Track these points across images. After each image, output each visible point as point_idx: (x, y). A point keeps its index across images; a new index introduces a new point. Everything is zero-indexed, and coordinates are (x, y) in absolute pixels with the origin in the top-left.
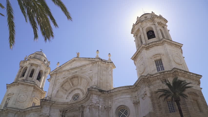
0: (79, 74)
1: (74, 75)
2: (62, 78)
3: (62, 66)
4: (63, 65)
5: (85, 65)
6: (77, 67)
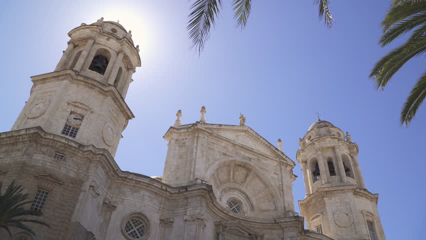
0: (257, 168)
1: (246, 163)
2: (219, 152)
3: (223, 127)
4: (226, 127)
5: (267, 157)
6: (254, 151)
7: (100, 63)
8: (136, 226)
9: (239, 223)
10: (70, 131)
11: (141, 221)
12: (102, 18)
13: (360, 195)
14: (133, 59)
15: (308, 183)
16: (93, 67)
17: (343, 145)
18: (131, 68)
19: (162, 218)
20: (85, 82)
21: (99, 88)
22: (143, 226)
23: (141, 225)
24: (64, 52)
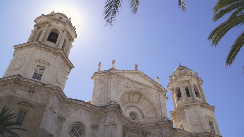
0: (145, 94)
1: (139, 92)
2: (124, 86)
3: (125, 71)
4: (127, 71)
5: (151, 88)
6: (144, 84)
7: (53, 37)
8: (77, 130)
9: (136, 125)
10: (37, 76)
11: (80, 126)
12: (54, 11)
13: (204, 107)
14: (73, 34)
15: (175, 102)
16: (49, 39)
17: (194, 79)
18: (71, 39)
19: (92, 124)
20: (45, 48)
21: (53, 51)
22: (81, 129)
23: (80, 129)
24: (32, 31)
